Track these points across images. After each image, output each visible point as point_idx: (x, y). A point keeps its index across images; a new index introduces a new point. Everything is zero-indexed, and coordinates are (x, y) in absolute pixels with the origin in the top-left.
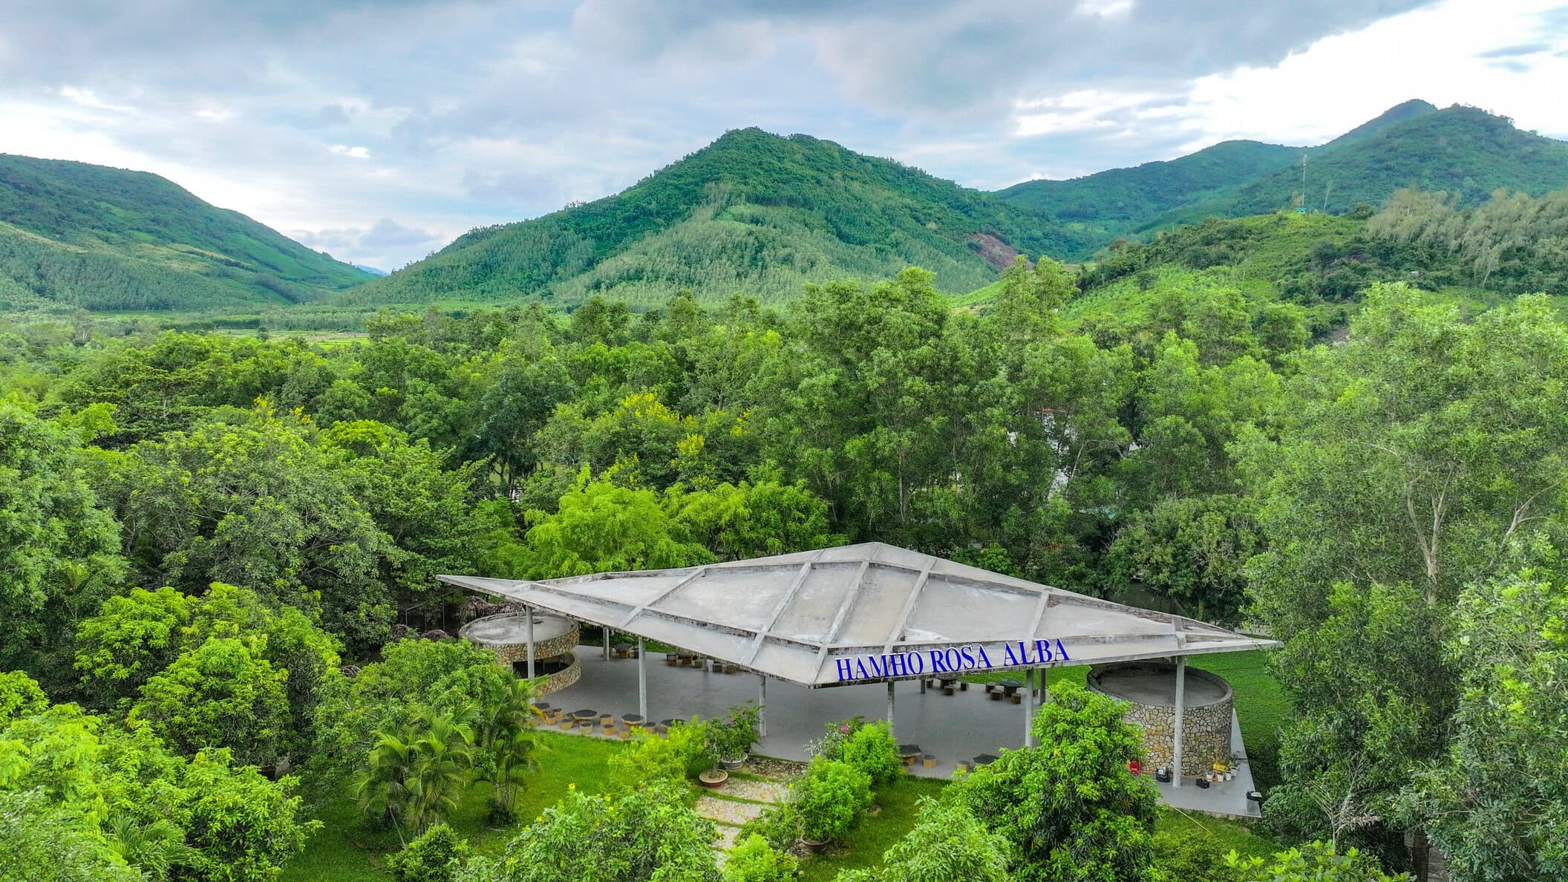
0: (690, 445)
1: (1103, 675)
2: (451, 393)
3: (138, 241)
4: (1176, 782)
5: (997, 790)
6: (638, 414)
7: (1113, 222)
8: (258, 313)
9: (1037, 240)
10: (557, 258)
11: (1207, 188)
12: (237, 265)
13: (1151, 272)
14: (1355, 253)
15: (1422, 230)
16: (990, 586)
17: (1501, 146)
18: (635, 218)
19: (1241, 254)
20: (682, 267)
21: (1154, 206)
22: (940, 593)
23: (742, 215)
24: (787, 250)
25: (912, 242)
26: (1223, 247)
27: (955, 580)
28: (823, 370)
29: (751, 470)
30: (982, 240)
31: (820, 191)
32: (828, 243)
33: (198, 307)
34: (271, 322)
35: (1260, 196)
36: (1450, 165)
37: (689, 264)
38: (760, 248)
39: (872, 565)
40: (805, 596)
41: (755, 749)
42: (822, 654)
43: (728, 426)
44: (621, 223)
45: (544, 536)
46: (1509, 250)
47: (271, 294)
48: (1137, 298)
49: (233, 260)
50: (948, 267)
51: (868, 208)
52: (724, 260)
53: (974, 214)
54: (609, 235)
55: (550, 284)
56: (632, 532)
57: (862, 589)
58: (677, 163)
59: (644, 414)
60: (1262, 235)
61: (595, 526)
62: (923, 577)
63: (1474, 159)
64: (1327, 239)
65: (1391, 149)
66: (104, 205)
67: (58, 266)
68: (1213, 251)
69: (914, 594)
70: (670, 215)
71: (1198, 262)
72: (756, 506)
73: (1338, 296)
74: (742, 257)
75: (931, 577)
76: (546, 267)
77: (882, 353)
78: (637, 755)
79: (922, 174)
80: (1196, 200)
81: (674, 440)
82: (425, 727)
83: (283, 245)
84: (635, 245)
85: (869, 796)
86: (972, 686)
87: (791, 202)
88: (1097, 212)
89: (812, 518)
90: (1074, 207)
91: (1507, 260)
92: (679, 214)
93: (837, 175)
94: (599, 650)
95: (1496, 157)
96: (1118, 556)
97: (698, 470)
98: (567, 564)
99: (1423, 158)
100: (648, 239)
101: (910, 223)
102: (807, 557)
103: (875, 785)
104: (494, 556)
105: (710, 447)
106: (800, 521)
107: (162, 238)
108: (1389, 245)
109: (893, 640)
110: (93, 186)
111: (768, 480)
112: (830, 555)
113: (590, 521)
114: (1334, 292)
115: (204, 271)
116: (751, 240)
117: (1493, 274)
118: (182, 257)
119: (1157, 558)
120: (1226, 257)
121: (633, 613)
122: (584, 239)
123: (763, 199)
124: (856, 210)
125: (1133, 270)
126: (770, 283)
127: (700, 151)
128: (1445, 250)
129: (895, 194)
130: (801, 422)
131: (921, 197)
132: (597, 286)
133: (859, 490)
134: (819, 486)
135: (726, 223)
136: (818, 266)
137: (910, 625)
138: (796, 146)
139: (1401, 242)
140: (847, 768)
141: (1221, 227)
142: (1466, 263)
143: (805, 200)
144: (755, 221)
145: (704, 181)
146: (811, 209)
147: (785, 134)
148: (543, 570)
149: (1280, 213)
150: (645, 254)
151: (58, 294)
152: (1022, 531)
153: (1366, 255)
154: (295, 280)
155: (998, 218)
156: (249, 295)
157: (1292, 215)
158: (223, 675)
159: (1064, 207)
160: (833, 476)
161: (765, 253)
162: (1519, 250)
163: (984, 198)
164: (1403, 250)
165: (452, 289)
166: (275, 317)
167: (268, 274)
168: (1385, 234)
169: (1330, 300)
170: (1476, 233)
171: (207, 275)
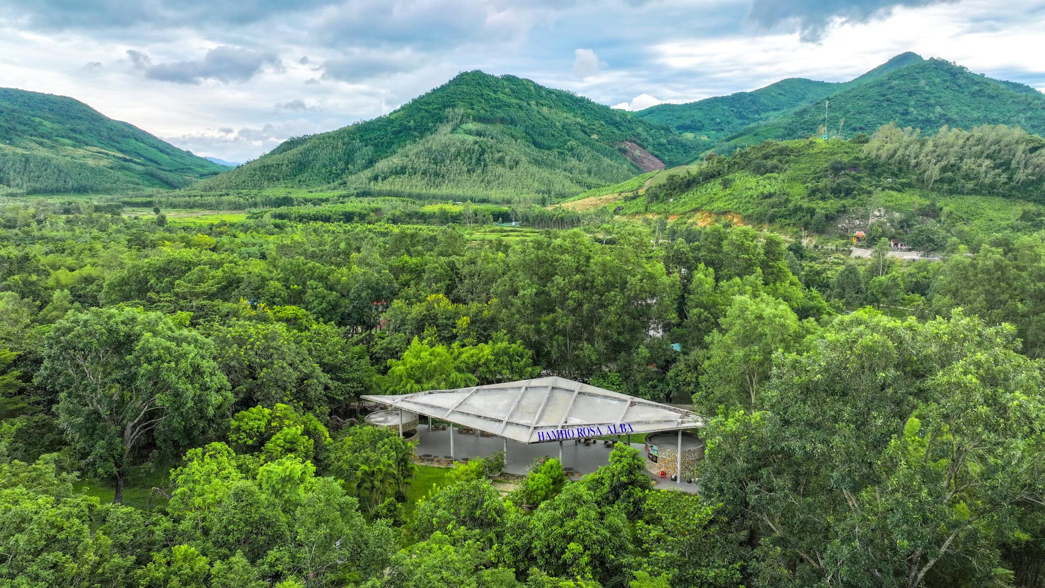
0: (463, 322)
1: (652, 437)
2: (331, 289)
3: (63, 145)
4: (678, 481)
5: (597, 481)
6: (436, 305)
7: (713, 132)
8: (150, 196)
9: (663, 145)
10: (349, 158)
11: (775, 110)
12: (131, 161)
13: (730, 176)
14: (854, 167)
15: (895, 152)
16: (606, 397)
17: (959, 86)
18: (400, 132)
19: (786, 166)
20: (432, 166)
21: (740, 121)
22: (583, 400)
23: (470, 130)
24: (500, 154)
25: (582, 148)
26: (775, 161)
27: (590, 395)
28: (529, 286)
29: (494, 334)
30: (627, 146)
31: (522, 113)
32: (527, 149)
33: (107, 191)
34: (160, 203)
35: (807, 117)
36: (927, 98)
37: (436, 163)
38: (483, 152)
39: (553, 388)
40: (523, 403)
41: (504, 470)
42: (531, 429)
43: (481, 312)
44: (390, 135)
45: (398, 373)
46: (946, 166)
47: (156, 181)
48: (721, 194)
49: (128, 158)
50: (605, 165)
51: (552, 125)
52: (459, 161)
53: (622, 128)
54: (382, 144)
55: (344, 176)
56: (438, 369)
57: (548, 399)
58: (427, 94)
59: (439, 306)
60: (799, 153)
61: (422, 367)
62: (576, 393)
63: (942, 94)
64: (837, 157)
65: (891, 88)
66: (37, 120)
67: (11, 163)
68: (769, 163)
69: (571, 402)
70: (423, 130)
71: (760, 170)
72: (497, 355)
73: (842, 195)
74: (471, 158)
75: (579, 393)
76: (341, 165)
77: (558, 279)
78: (456, 473)
79: (589, 102)
80: (767, 118)
81: (454, 318)
82: (377, 462)
83: (160, 146)
84: (400, 150)
85: (551, 487)
86: (598, 441)
87: (502, 121)
88: (703, 126)
89: (524, 360)
90: (688, 122)
91: (945, 172)
92: (429, 129)
93: (533, 103)
94: (426, 426)
95: (956, 94)
96: (671, 378)
97: (467, 335)
98: (409, 386)
99: (911, 93)
100: (408, 147)
101: (580, 134)
102: (523, 383)
103: (554, 483)
104: (370, 381)
105: (473, 322)
106: (518, 361)
107: (79, 143)
108: (874, 162)
109: (562, 423)
110: (29, 106)
111: (502, 341)
112: (535, 382)
113: (419, 365)
114: (840, 192)
115: (109, 165)
116: (476, 147)
117: (936, 181)
118: (94, 157)
119: (688, 379)
120: (777, 168)
121: (449, 412)
122: (366, 146)
123: (484, 119)
124: (545, 126)
125: (719, 174)
126: (489, 176)
127: (442, 86)
128: (908, 165)
129: (570, 115)
130: (519, 312)
131: (588, 117)
132: (376, 178)
133: (548, 345)
134: (528, 344)
135: (460, 136)
136: (521, 164)
137: (569, 415)
138: (505, 83)
139: (883, 159)
140: (542, 476)
141: (775, 147)
142: (920, 174)
143: (511, 119)
144: (479, 134)
145: (445, 107)
146: (516, 126)
147: (498, 74)
148: (397, 388)
149: (811, 139)
150: (407, 156)
151: (12, 183)
152: (626, 364)
153: (861, 168)
154: (170, 171)
155: (638, 131)
156: (140, 182)
157: (818, 141)
158: (292, 443)
159: (681, 122)
160: (534, 338)
161: (486, 156)
162: (952, 166)
163: (629, 117)
164: (883, 165)
165: (278, 179)
166: (163, 199)
167: (152, 168)
168: (873, 154)
169: (838, 197)
170: (927, 155)
171: (112, 168)
